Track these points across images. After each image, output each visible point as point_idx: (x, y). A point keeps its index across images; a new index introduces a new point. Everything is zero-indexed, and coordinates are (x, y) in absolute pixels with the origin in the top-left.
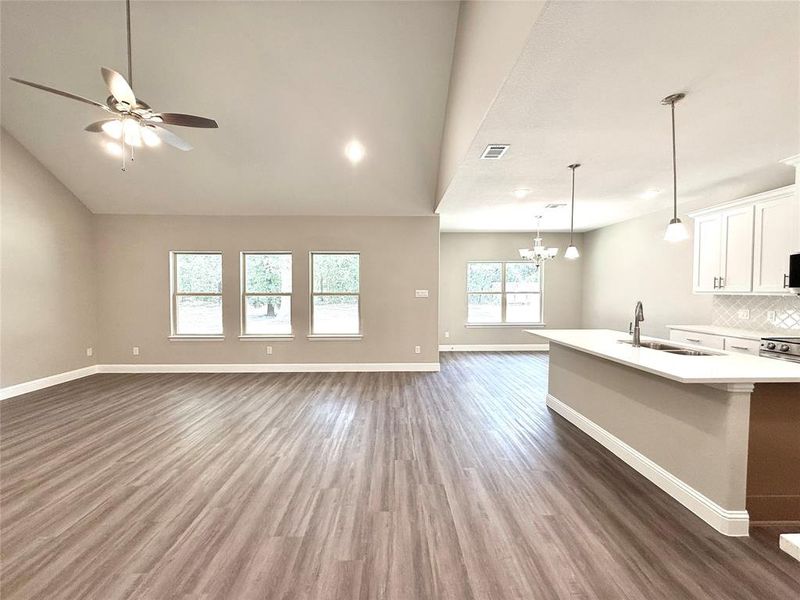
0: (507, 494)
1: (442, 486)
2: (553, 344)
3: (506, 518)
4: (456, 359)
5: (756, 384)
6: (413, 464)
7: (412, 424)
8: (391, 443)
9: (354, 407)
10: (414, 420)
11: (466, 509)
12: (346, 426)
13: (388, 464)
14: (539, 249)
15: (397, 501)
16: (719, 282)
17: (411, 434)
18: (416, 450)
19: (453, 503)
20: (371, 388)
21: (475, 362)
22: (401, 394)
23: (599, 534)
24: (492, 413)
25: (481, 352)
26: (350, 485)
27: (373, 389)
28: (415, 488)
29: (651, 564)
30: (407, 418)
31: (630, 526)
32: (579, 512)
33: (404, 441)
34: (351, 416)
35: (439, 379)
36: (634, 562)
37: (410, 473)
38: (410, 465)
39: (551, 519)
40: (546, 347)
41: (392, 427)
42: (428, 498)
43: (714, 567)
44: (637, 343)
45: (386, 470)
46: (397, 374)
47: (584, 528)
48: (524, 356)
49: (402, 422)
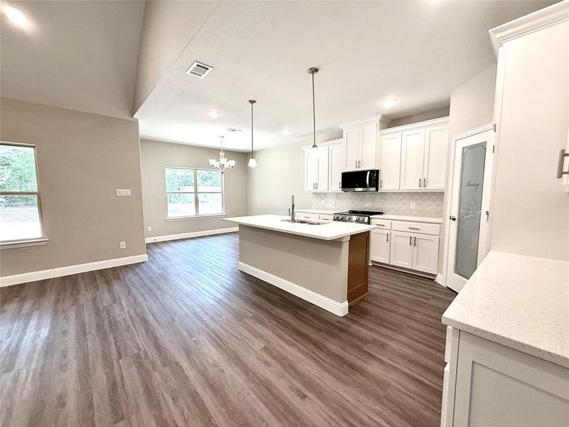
0: (232, 345)
1: (177, 363)
2: (242, 226)
3: (237, 364)
4: (160, 248)
5: (351, 236)
6: (143, 356)
7: (131, 317)
8: (109, 344)
9: (47, 321)
10: (132, 312)
11: (204, 374)
12: (39, 347)
13: (112, 367)
14: (223, 161)
15: (133, 402)
16: (316, 186)
17: (132, 327)
18: (142, 340)
19: (191, 373)
20: (68, 293)
21: (178, 248)
22: (110, 291)
23: (293, 345)
24: (203, 285)
25: (181, 240)
26: (62, 417)
27: (72, 294)
28: (151, 378)
29: (321, 350)
30: (122, 312)
31: (305, 331)
32: (279, 337)
33: (126, 336)
34: (45, 332)
35: (149, 267)
36: (314, 353)
37: (140, 366)
38: (139, 357)
39: (265, 349)
40: (237, 229)
41: (107, 327)
42: (166, 382)
43: (343, 335)
44: (293, 220)
45: (110, 375)
46: (101, 272)
47: (285, 346)
48: (213, 238)
49: (118, 319)
